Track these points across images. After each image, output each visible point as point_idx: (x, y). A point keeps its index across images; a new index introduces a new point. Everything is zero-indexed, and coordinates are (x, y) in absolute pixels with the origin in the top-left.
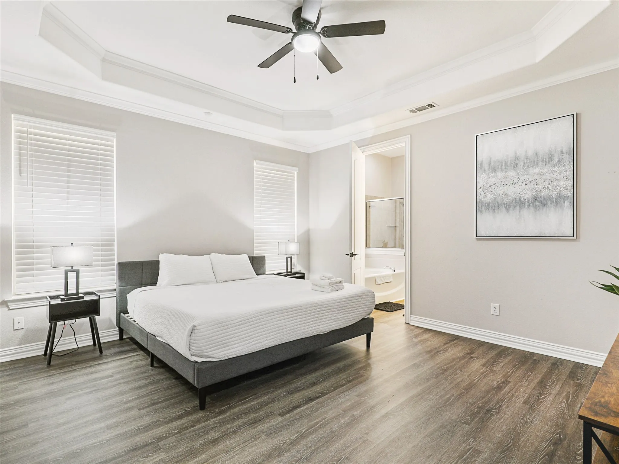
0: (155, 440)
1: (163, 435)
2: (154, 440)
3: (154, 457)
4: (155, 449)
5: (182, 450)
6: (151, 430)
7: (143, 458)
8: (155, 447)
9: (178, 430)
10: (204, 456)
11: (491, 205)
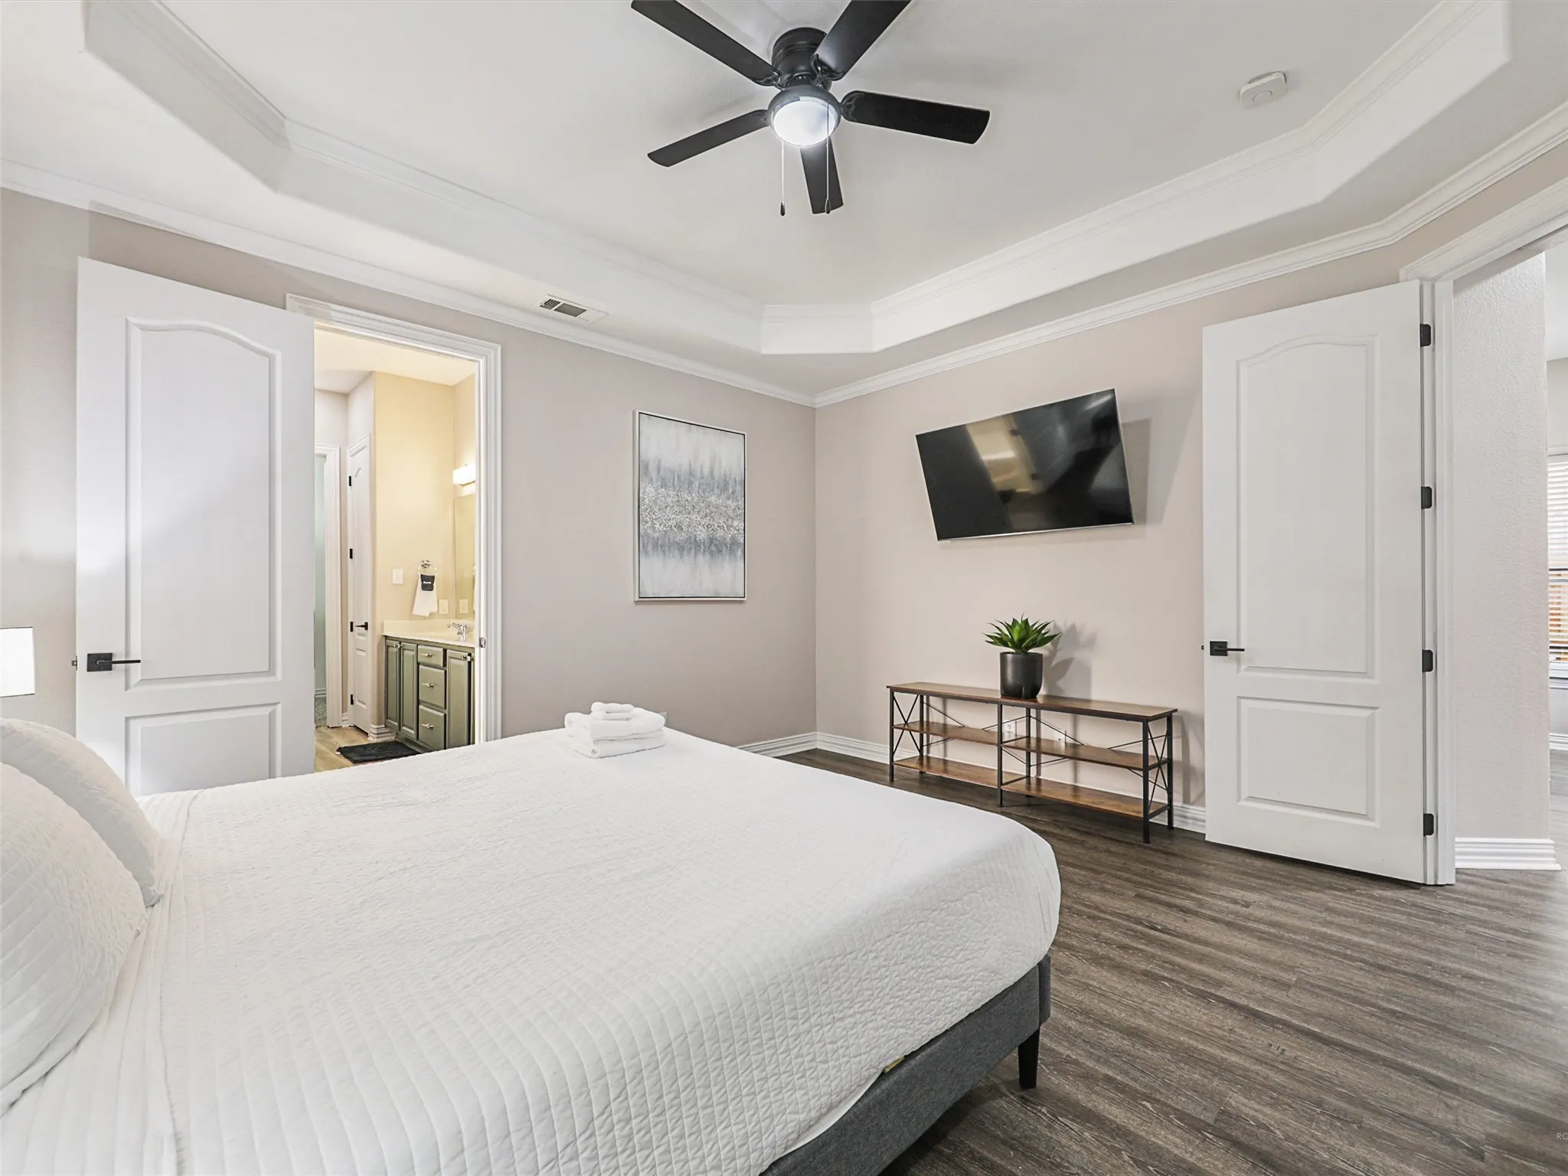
0: (1206, 1134)
1: (1179, 1127)
2: (1210, 1136)
3: (1252, 1112)
4: (1232, 1120)
5: (1195, 1073)
6: (1183, 1160)
7: (1272, 1131)
8: (1228, 1124)
9: (1140, 1104)
10: (1182, 1039)
11: (660, 542)
